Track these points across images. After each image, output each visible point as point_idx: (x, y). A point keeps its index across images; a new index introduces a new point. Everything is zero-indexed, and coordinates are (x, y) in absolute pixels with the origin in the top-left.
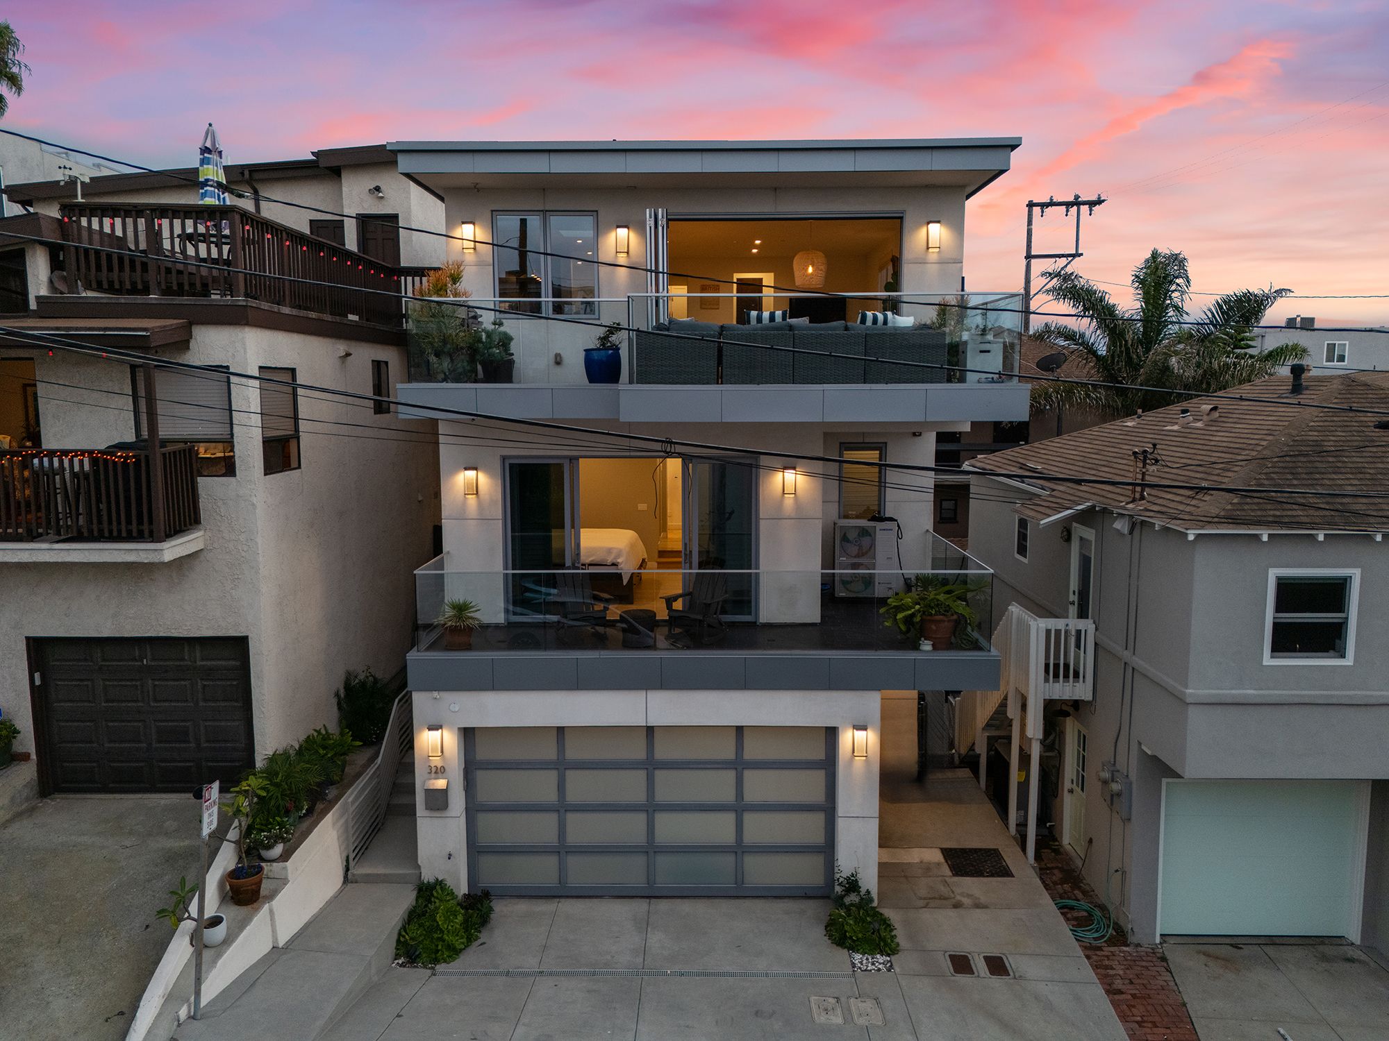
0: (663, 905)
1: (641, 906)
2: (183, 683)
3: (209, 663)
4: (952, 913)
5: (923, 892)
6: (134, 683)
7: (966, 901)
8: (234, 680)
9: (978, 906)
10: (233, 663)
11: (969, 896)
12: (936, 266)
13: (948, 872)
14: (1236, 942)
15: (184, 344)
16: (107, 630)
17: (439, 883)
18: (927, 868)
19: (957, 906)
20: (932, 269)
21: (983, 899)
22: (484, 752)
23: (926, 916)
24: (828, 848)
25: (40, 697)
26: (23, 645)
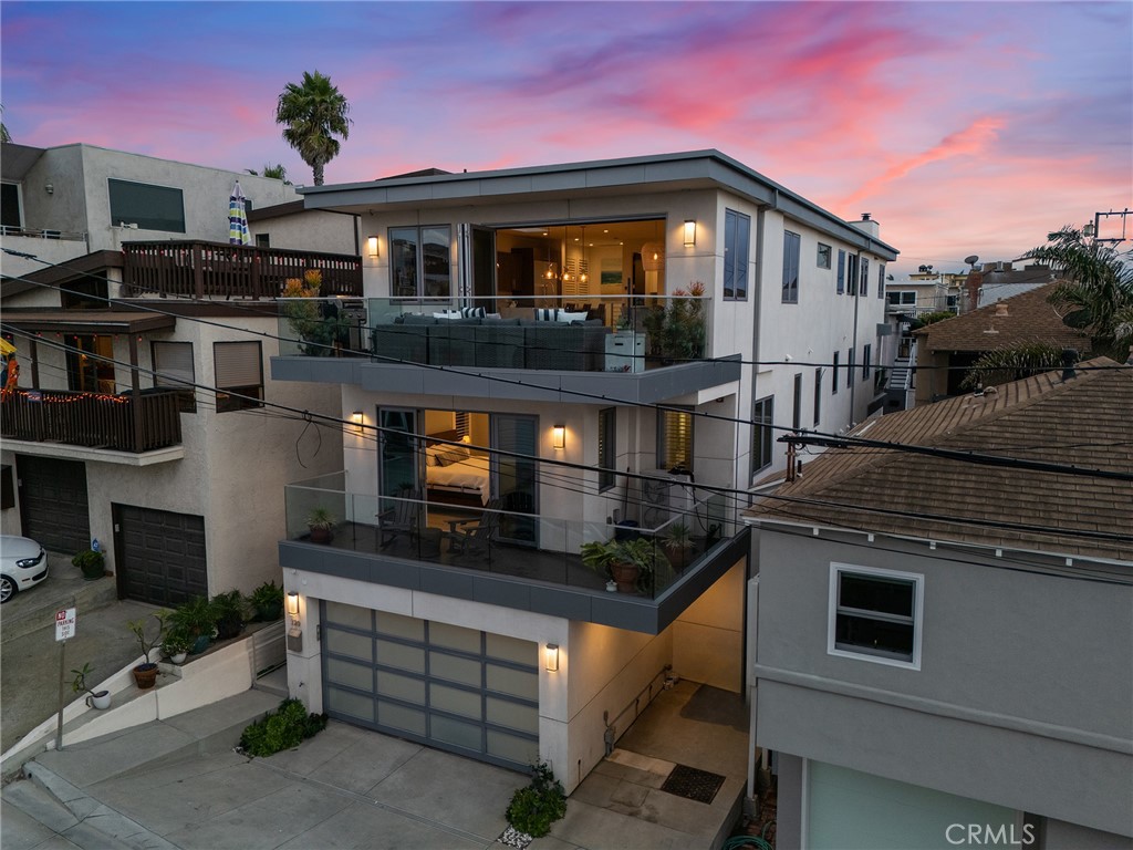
0: (428, 754)
2: (179, 541)
3: (190, 530)
4: (622, 818)
5: (619, 796)
6: (158, 537)
7: (645, 812)
11: (652, 809)
12: (692, 259)
13: (659, 785)
15: (172, 328)
17: (297, 702)
18: (647, 777)
19: (633, 814)
20: (690, 262)
21: (660, 815)
22: (332, 617)
23: (599, 815)
25: (119, 539)
26: (110, 507)
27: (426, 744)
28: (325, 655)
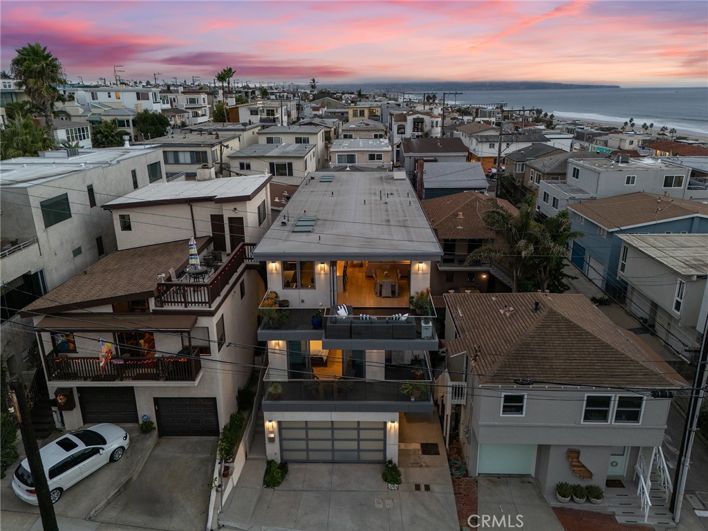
0: (337, 466)
1: (330, 466)
3: (205, 403)
4: (419, 469)
5: (412, 461)
7: (424, 465)
9: (427, 466)
10: (212, 405)
11: (425, 463)
13: (421, 453)
14: (499, 476)
17: (273, 461)
18: (415, 451)
19: (421, 466)
21: (429, 464)
22: (283, 426)
23: (411, 470)
24: (384, 450)
25: (157, 412)
26: (152, 399)
27: (333, 462)
28: (281, 440)
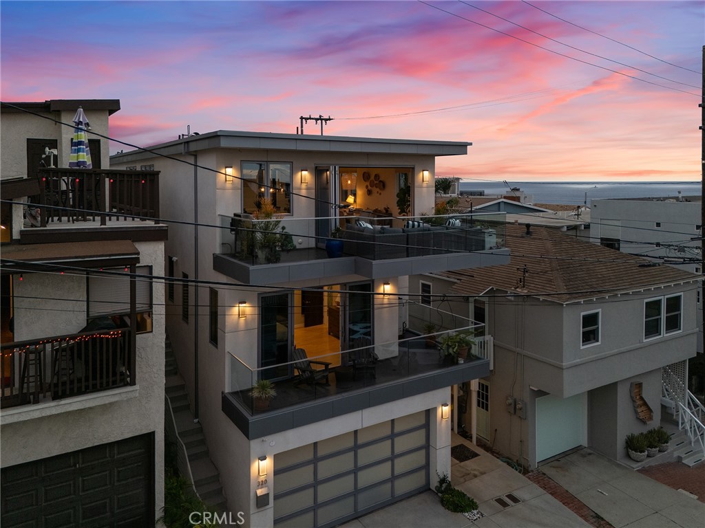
1: (357, 525)
2: (104, 473)
3: (123, 455)
4: (477, 480)
6: (68, 483)
7: (476, 473)
8: (139, 462)
9: (482, 473)
10: (139, 451)
11: (475, 470)
13: (459, 462)
14: (557, 458)
16: (56, 451)
19: (475, 476)
21: (481, 470)
24: (427, 466)
27: (357, 516)
